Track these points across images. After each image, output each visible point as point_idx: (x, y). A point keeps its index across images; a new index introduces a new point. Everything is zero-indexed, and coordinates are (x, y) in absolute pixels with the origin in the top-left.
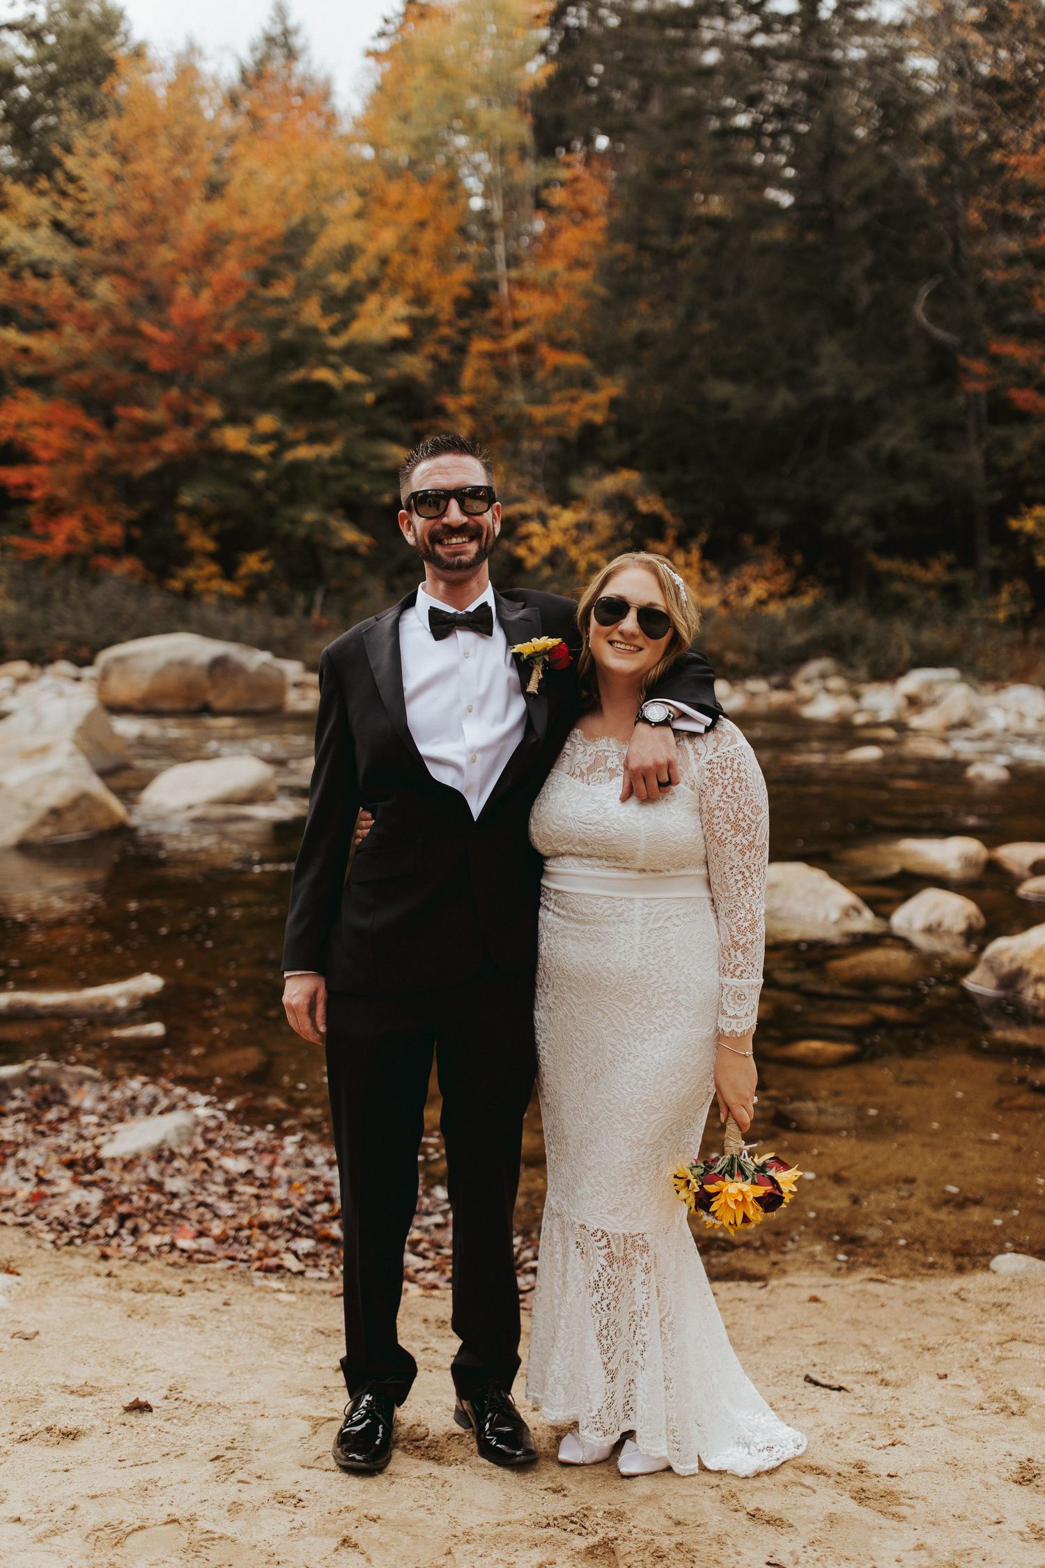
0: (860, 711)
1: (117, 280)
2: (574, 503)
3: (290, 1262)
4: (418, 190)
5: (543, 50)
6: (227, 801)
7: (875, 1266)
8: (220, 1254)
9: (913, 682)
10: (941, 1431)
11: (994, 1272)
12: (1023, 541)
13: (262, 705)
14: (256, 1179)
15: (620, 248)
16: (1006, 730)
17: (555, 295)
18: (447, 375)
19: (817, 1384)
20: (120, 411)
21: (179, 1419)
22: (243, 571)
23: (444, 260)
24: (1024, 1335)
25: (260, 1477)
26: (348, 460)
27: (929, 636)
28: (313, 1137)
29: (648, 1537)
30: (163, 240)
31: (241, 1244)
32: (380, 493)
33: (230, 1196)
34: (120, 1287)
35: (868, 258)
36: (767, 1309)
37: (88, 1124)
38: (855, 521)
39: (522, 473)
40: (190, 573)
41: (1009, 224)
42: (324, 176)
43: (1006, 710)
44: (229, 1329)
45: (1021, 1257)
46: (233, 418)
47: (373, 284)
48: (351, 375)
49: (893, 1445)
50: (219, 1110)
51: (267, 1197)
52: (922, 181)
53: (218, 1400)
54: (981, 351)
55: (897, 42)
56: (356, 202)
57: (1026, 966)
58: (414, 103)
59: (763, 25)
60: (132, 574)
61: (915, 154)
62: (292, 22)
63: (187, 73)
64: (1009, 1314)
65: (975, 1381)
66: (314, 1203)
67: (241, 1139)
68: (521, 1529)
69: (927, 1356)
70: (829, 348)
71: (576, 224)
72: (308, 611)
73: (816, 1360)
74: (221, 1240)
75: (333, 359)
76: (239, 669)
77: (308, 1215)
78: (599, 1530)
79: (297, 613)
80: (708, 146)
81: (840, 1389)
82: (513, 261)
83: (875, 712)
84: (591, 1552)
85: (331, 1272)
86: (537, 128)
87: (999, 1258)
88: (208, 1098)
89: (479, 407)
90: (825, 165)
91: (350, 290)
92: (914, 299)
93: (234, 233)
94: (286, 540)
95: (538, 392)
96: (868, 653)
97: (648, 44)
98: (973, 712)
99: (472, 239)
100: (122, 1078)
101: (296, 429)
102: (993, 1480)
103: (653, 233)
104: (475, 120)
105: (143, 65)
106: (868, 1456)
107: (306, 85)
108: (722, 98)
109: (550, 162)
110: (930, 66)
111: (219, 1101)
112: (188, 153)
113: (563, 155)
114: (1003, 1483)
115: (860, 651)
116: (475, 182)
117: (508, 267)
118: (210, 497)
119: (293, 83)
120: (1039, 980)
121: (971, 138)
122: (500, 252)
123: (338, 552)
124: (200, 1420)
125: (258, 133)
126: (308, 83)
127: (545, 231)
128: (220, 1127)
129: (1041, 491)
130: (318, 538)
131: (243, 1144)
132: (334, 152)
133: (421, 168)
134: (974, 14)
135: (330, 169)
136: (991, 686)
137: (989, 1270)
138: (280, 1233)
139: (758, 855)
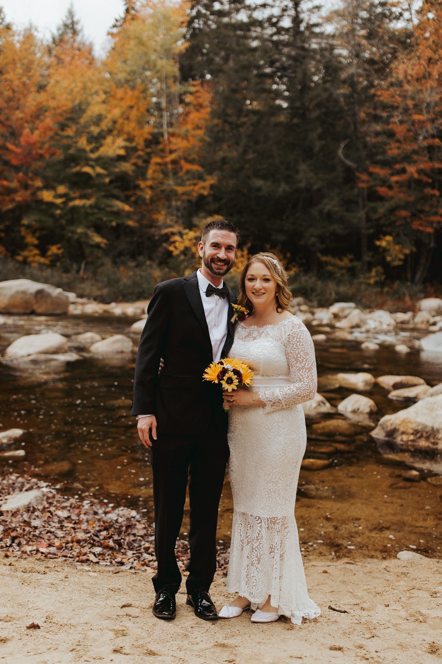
0: (314, 320)
2: (194, 229)
3: (92, 557)
4: (130, 93)
5: (184, 37)
6: (46, 353)
7: (348, 557)
8: (59, 554)
9: (336, 308)
10: (392, 630)
11: (399, 559)
12: (381, 250)
13: (58, 312)
14: (73, 520)
15: (216, 121)
16: (375, 329)
17: (188, 139)
18: (141, 172)
19: (334, 610)
21: (53, 632)
22: (49, 253)
23: (141, 123)
24: (418, 586)
25: (94, 659)
26: (96, 206)
27: (342, 289)
28: (96, 501)
30: (18, 108)
31: (68, 549)
32: (111, 221)
33: (61, 528)
34: (16, 570)
35: (319, 130)
38: (313, 240)
39: (172, 215)
40: (26, 253)
41: (376, 119)
42: (89, 85)
43: (375, 321)
44: (69, 589)
45: (409, 552)
46: (47, 187)
47: (110, 131)
48: (99, 170)
49: (373, 637)
50: (53, 489)
51: (78, 528)
52: (342, 99)
53: (70, 622)
54: (365, 171)
55: (331, 41)
56: (103, 96)
57: (398, 427)
58: (129, 55)
59: (277, 31)
61: (339, 88)
62: (75, 19)
63: (29, 37)
64: (409, 577)
65: (401, 608)
66: (100, 531)
67: (64, 502)
69: (378, 596)
70: (303, 167)
71: (198, 111)
72: (78, 271)
73: (331, 599)
74: (60, 548)
75: (91, 163)
76: (49, 295)
77: (98, 536)
79: (74, 272)
80: (254, 80)
81: (345, 612)
82: (170, 125)
83: (321, 320)
85: (111, 562)
86: (181, 69)
87: (400, 553)
88: (47, 484)
89: (154, 186)
90: (302, 91)
91: (100, 134)
92: (338, 148)
93: (49, 107)
94: (69, 240)
95: (180, 181)
96: (317, 295)
97: (229, 37)
98: (362, 321)
99: (152, 115)
100: (7, 474)
101: (74, 193)
102: (419, 652)
103: (230, 116)
104: (155, 66)
105: (10, 33)
106: (364, 642)
107: (81, 46)
108: (259, 61)
109: (186, 84)
110: (345, 52)
111: (52, 485)
112: (29, 72)
113: (191, 81)
114: (424, 653)
115: (314, 294)
116: (153, 90)
117: (168, 127)
118: (36, 221)
119: (76, 45)
120: (403, 433)
121: (361, 83)
122: (165, 121)
123: (92, 246)
124: (63, 632)
125: (60, 65)
126: (82, 45)
127: (183, 113)
128: (54, 497)
129: (389, 229)
130: (83, 240)
131: (65, 504)
132: (94, 75)
133: (131, 83)
134: (363, 32)
135: (92, 82)
136: (368, 311)
137: (396, 557)
138: (86, 544)
139: (307, 371)
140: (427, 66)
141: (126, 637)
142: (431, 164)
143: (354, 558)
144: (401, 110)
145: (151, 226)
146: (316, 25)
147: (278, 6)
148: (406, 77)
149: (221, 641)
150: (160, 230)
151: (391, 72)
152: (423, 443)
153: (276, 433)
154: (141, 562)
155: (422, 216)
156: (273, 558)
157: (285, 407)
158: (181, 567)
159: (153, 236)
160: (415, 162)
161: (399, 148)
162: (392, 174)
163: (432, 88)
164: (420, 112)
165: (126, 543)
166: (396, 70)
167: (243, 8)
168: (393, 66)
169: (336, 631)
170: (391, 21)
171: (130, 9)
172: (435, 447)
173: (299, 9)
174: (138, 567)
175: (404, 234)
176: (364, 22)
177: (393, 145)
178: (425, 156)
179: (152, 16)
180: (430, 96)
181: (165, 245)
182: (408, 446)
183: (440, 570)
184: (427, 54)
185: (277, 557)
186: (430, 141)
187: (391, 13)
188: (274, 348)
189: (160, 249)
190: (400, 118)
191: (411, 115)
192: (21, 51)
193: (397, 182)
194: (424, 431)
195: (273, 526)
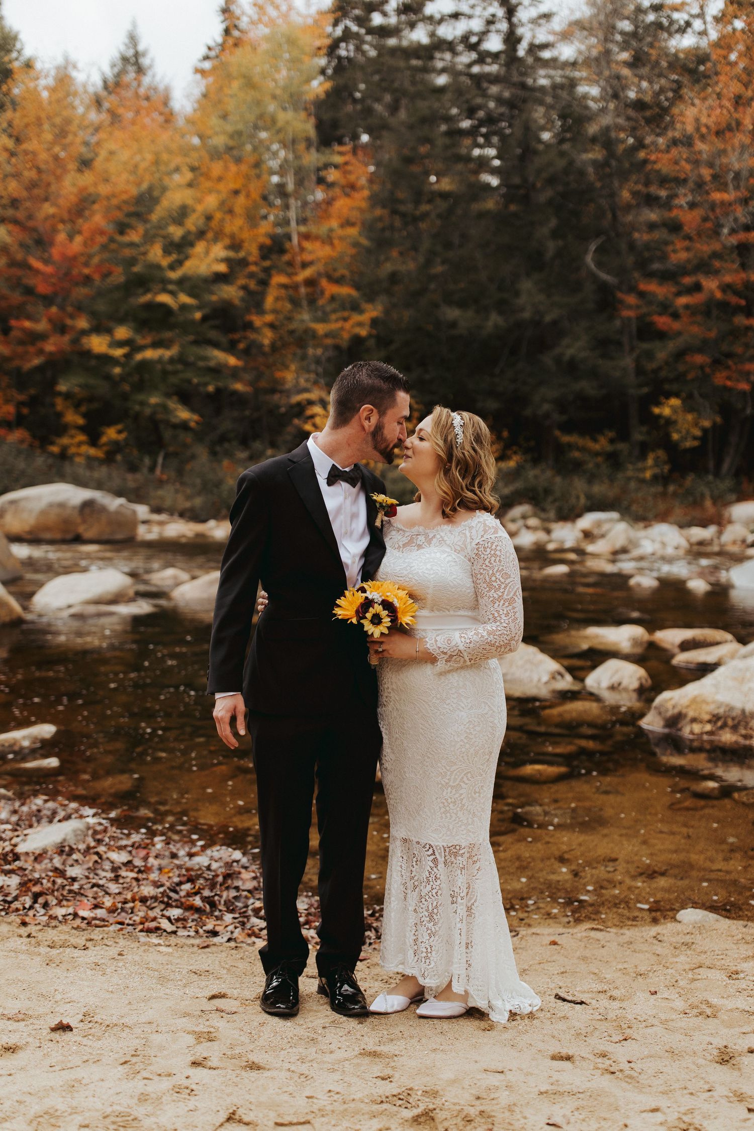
0: (550, 541)
1: (10, 227)
3: (165, 924)
4: (233, 168)
5: (323, 72)
6: (97, 602)
7: (594, 920)
8: (112, 920)
9: (587, 521)
10: (659, 1030)
11: (680, 922)
12: (662, 422)
13: (119, 536)
14: (135, 867)
15: (378, 212)
16: (653, 554)
17: (332, 244)
18: (255, 300)
19: (564, 1000)
20: (13, 323)
21: (94, 1036)
22: (104, 439)
23: (252, 219)
24: (708, 963)
25: (160, 1075)
26: (180, 359)
27: (598, 489)
28: (175, 837)
29: (458, 1108)
30: (46, 199)
31: (127, 912)
32: (206, 384)
33: (116, 878)
34: (38, 944)
35: (553, 222)
36: (520, 951)
37: (4, 831)
38: (546, 407)
39: (308, 371)
40: (65, 441)
41: (651, 201)
42: (165, 157)
43: (653, 541)
44: (124, 972)
45: (698, 911)
46: (99, 328)
47: (201, 234)
48: (185, 299)
49: (626, 1040)
50: (104, 819)
51: (144, 879)
52: (591, 170)
53: (122, 1021)
54: (633, 289)
55: (568, 72)
56: (189, 176)
57: (684, 711)
58: (230, 105)
59: (479, 58)
60: (22, 441)
61: (586, 151)
62: (141, 48)
63: (63, 80)
64: (694, 950)
65: (677, 996)
66: (180, 884)
67: (122, 838)
68: (362, 1106)
69: (640, 979)
70: (526, 285)
71: (347, 195)
72: (152, 469)
73: (561, 984)
74: (112, 910)
75: (171, 287)
76: (103, 509)
77: (176, 892)
78: (421, 1105)
79: (145, 470)
80: (440, 142)
81: (582, 1003)
82: (302, 221)
83: (562, 542)
84: (416, 1120)
85: (197, 932)
86: (319, 126)
87: (682, 912)
88: (94, 811)
89: (277, 323)
90: (522, 158)
91: (184, 238)
92: (586, 251)
93: (98, 195)
94: (137, 417)
95: (320, 314)
96: (555, 500)
97: (397, 69)
98: (630, 541)
99: (271, 205)
100: (29, 796)
101: (144, 337)
102: (701, 1061)
103: (402, 202)
104: (274, 121)
105: (32, 74)
106: (609, 1048)
107: (151, 93)
108: (450, 108)
109: (327, 151)
110: (595, 91)
111: (103, 812)
112: (65, 137)
113: (337, 148)
114: (708, 1063)
115: (550, 499)
116: (274, 164)
117: (298, 223)
118: (80, 386)
119: (142, 91)
120: (694, 720)
121: (623, 141)
122: (292, 214)
123: (175, 426)
124: (109, 1036)
125: (116, 125)
126: (152, 91)
127: (324, 200)
128: (105, 830)
129: (675, 387)
130: (160, 416)
131: (124, 843)
132: (172, 140)
133: (235, 152)
134: (625, 56)
135: (169, 151)
136: (641, 525)
137: (676, 920)
138: (156, 904)
139: (507, 604)
140: (732, 110)
141: (213, 1043)
142: (743, 275)
143: (604, 922)
144: (691, 184)
145: (273, 391)
146: (545, 46)
147: (480, 17)
148: (698, 129)
149: (370, 1047)
150: (288, 397)
151: (672, 123)
152: (727, 737)
153: (454, 706)
154: (246, 931)
155: (730, 363)
156: (456, 912)
157: (468, 663)
158: (312, 938)
159: (278, 407)
160: (717, 272)
161: (688, 249)
162: (679, 294)
163: (743, 147)
164: (723, 187)
165: (222, 902)
166: (681, 118)
167: (420, 20)
168: (675, 111)
169: (564, 1031)
170: (671, 35)
171: (231, 29)
172: (747, 742)
173: (515, 20)
174: (241, 938)
175: (701, 395)
176: (627, 38)
177: (680, 244)
178: (733, 262)
179: (267, 39)
180: (739, 160)
181: (296, 421)
182: (703, 741)
183: (749, 938)
184: (732, 89)
185: (462, 911)
186: (742, 236)
187: (672, 22)
188: (453, 564)
189: (290, 429)
190: (690, 198)
191: (708, 193)
192: (50, 103)
193: (687, 307)
194: (728, 716)
195: (453, 859)
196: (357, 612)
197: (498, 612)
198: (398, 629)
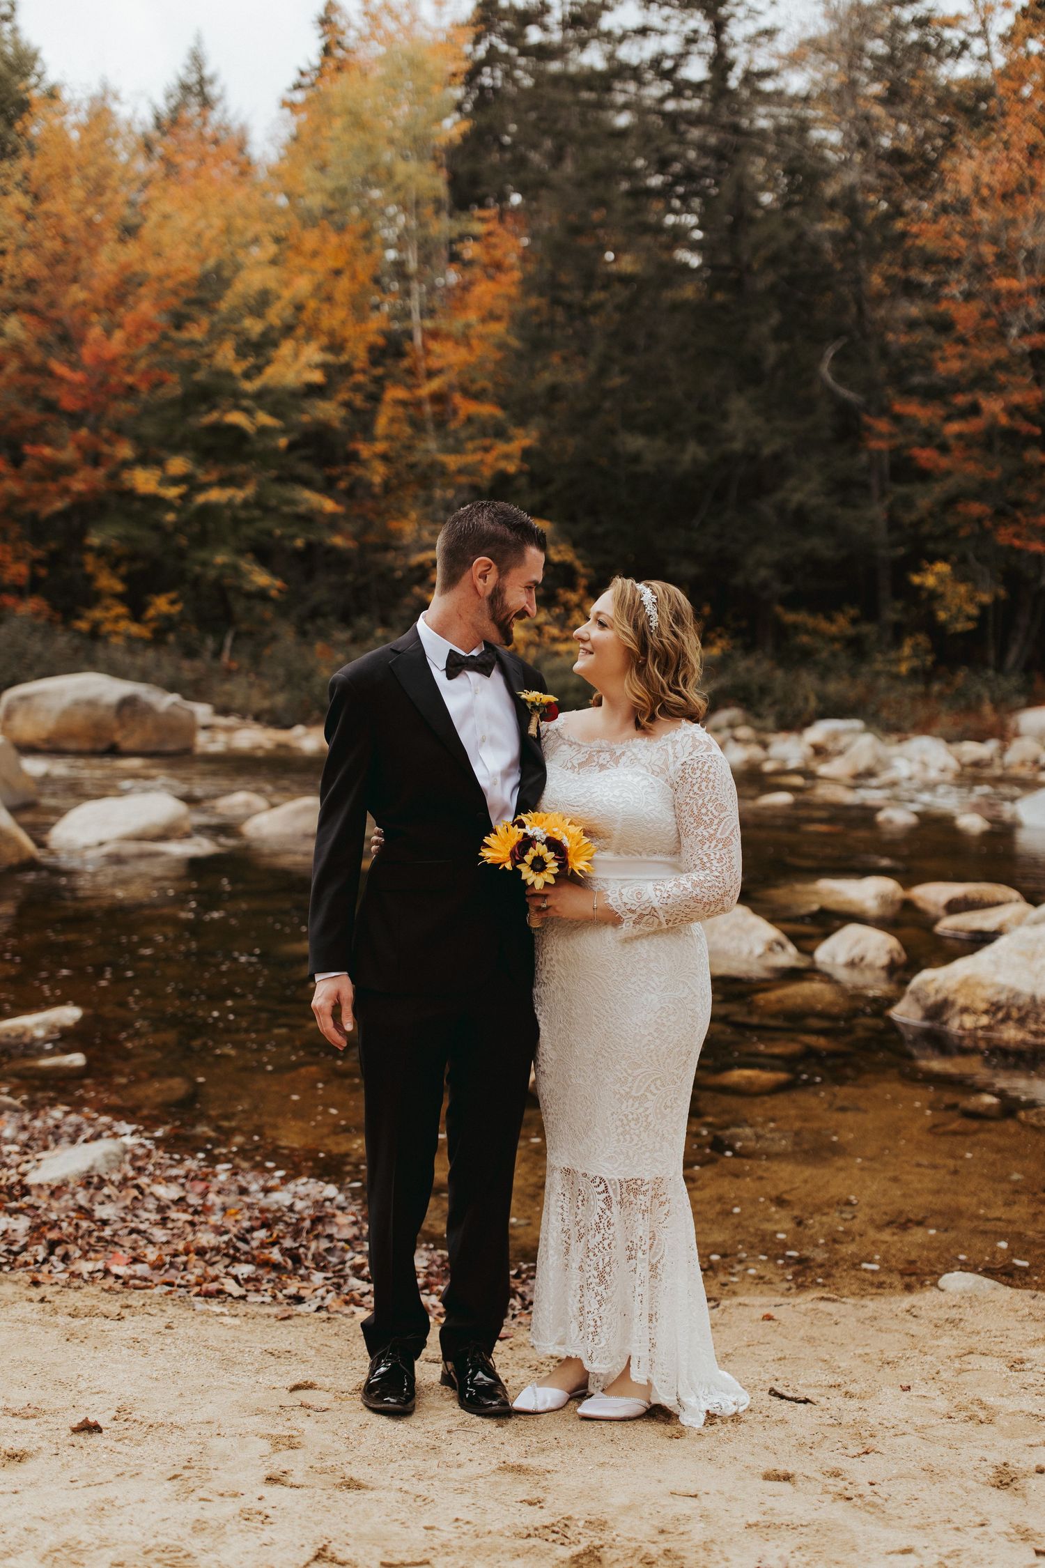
0: (768, 759)
1: (25, 318)
3: (231, 1286)
4: (334, 239)
5: (459, 107)
6: (140, 838)
8: (157, 1280)
9: (819, 732)
10: (913, 1439)
11: (942, 1290)
12: (924, 595)
13: (171, 747)
14: (190, 1206)
15: (534, 301)
16: (911, 779)
17: (469, 345)
18: (362, 422)
19: (782, 1397)
20: (28, 449)
21: (131, 1440)
22: (151, 612)
23: (360, 309)
24: (981, 1348)
25: (222, 1495)
26: (258, 503)
27: (833, 687)
28: (245, 1165)
29: (634, 1545)
30: (75, 280)
31: (177, 1269)
32: (293, 537)
33: (164, 1222)
34: (56, 1312)
35: (775, 318)
36: (721, 1328)
37: (10, 1154)
38: (763, 573)
39: (435, 521)
40: (97, 614)
41: (910, 289)
42: (239, 222)
43: (910, 760)
44: (174, 1351)
45: (968, 1275)
46: (144, 460)
47: (288, 330)
48: (264, 419)
49: (867, 1453)
50: (147, 1138)
51: (202, 1223)
52: (828, 246)
53: (170, 1420)
54: (885, 411)
55: (799, 110)
56: (272, 249)
57: (951, 997)
58: (331, 153)
59: (675, 90)
60: (37, 614)
61: (822, 219)
62: (207, 72)
63: (100, 115)
64: (963, 1329)
65: (939, 1392)
66: (251, 1230)
67: (171, 1166)
68: (502, 1540)
69: (887, 1369)
70: (737, 404)
71: (491, 278)
72: (217, 654)
73: (777, 1375)
74: (157, 1266)
75: (246, 403)
76: (149, 709)
77: (246, 1241)
78: (582, 1540)
79: (207, 655)
80: (622, 205)
81: (806, 1401)
82: (428, 312)
83: (784, 761)
84: (575, 1559)
85: (274, 1297)
86: (453, 182)
87: (946, 1276)
88: (134, 1127)
89: (392, 454)
90: (734, 228)
91: (264, 335)
92: (820, 358)
93: (147, 275)
94: (197, 582)
95: (451, 441)
96: (774, 703)
97: (562, 105)
98: (879, 760)
99: (384, 290)
100: (43, 1107)
101: (207, 472)
102: (972, 1484)
103: (566, 288)
104: (390, 174)
105: (57, 106)
106: (844, 1464)
107: (222, 135)
108: (634, 159)
109: (464, 217)
110: (834, 137)
111: (146, 1129)
112: (101, 195)
113: (477, 212)
114: (982, 1487)
115: (768, 700)
116: (390, 234)
117: (422, 317)
118: (119, 538)
119: (208, 131)
120: (965, 1010)
121: (874, 207)
122: (414, 304)
123: (250, 596)
124: (153, 1440)
125: (172, 179)
126: (223, 132)
127: (458, 284)
128: (148, 1155)
129: (942, 547)
130: (228, 581)
131: (174, 1172)
132: (250, 199)
133: (336, 217)
134: (876, 88)
135: (247, 216)
136: (894, 737)
137: (938, 1288)
138: (218, 1258)
139: (720, 846)
140: (1025, 165)
141: (296, 1451)
142: (1039, 393)
143: (838, 1289)
144: (966, 267)
145: (386, 548)
146: (766, 74)
147: (676, 33)
148: (977, 191)
149: (514, 1460)
150: (406, 555)
151: (942, 181)
152: (1011, 1034)
153: (642, 985)
154: (342, 1297)
155: (1019, 514)
156: (635, 1271)
157: (665, 926)
158: (434, 1307)
159: (392, 570)
160: (1001, 389)
161: (962, 357)
162: (948, 418)
163: (1040, 216)
164: (1012, 272)
165: (310, 1256)
166: (953, 175)
167: (594, 37)
168: (946, 164)
169: (782, 1441)
170: (940, 60)
171: (333, 46)
172: (1038, 1041)
173: (725, 38)
174: (335, 1307)
175: (978, 559)
176: (879, 64)
177: (952, 350)
178: (1024, 374)
179: (382, 60)
180: (1034, 234)
181: (417, 590)
182: (976, 1039)
183: (1038, 1314)
184: (1024, 136)
185: (643, 1270)
186: (1037, 339)
187: (942, 42)
188: (649, 790)
189: (408, 600)
190: (965, 285)
191: (990, 279)
192: (81, 147)
193: (960, 436)
194: (1013, 1005)
195: (632, 1198)
196: (512, 854)
197: (708, 855)
198: (569, 878)
